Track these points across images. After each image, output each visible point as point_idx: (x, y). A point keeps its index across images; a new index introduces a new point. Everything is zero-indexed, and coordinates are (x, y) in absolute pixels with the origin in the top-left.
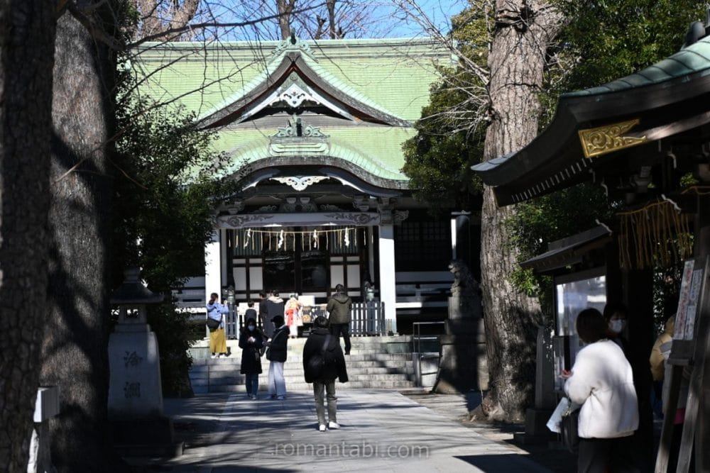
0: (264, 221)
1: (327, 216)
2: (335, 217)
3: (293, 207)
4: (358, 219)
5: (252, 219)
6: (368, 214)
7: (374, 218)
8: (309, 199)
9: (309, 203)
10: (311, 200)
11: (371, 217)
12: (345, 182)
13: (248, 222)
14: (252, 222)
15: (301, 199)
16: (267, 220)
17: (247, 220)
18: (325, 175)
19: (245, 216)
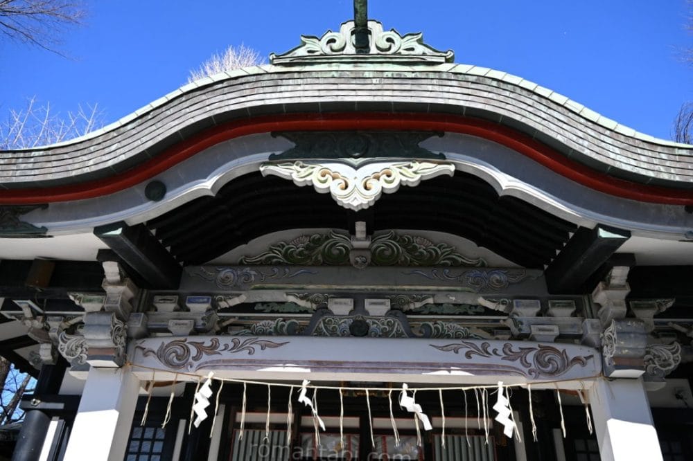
0: (259, 354)
1: (441, 348)
2: (463, 351)
3: (345, 325)
4: (530, 357)
5: (226, 347)
6: (559, 347)
7: (577, 360)
8: (388, 302)
9: (388, 314)
10: (392, 308)
11: (571, 357)
12: (506, 182)
13: (215, 357)
14: (226, 355)
15: (367, 301)
16: (269, 353)
17: (213, 349)
18: (441, 159)
19: (207, 341)
